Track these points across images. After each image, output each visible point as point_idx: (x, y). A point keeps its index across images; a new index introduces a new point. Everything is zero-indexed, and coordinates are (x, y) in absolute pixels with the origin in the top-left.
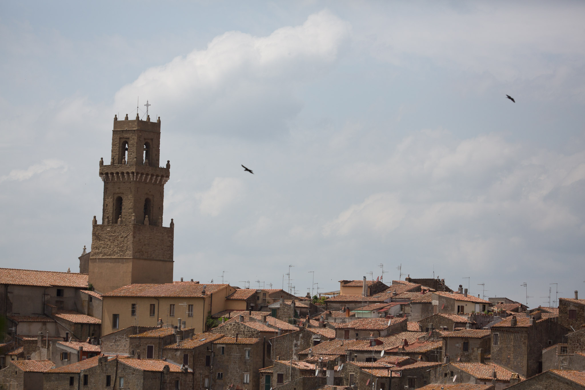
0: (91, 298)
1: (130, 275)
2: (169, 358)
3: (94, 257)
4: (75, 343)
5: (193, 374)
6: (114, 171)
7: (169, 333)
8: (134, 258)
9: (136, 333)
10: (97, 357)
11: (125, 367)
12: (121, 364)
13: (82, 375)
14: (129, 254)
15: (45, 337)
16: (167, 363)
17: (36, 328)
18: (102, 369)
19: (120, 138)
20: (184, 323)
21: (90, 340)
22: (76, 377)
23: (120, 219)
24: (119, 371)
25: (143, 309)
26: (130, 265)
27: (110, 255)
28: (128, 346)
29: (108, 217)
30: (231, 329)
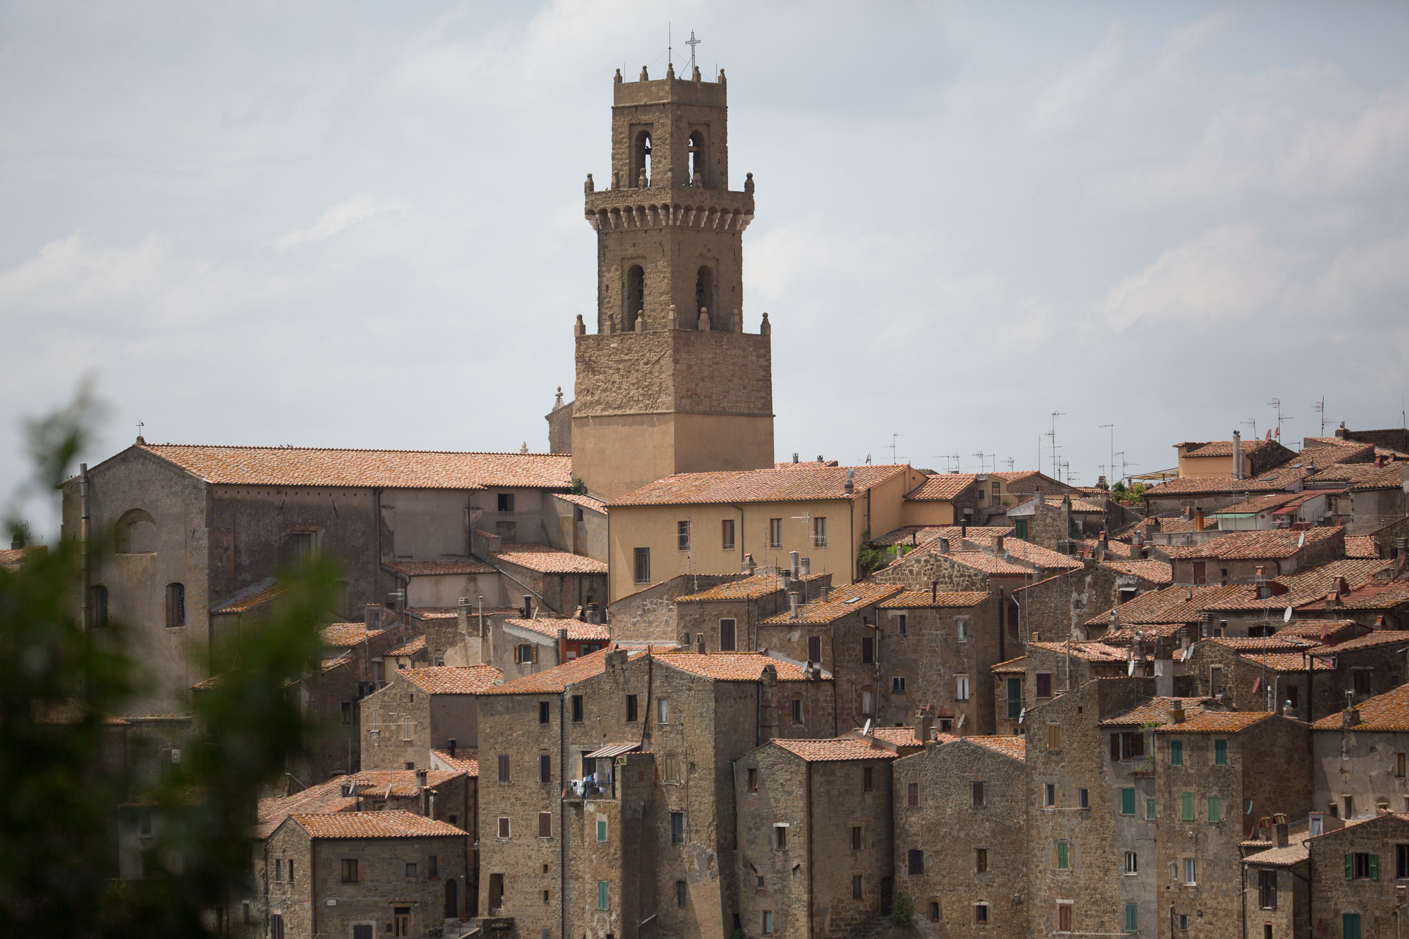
0: (579, 511)
1: (671, 452)
2: (775, 648)
3: (583, 414)
4: (547, 621)
5: (833, 683)
6: (621, 205)
7: (771, 588)
8: (679, 411)
9: (692, 592)
10: (601, 654)
11: (670, 674)
12: (660, 666)
13: (568, 696)
14: (666, 402)
15: (477, 610)
16: (769, 660)
17: (453, 590)
18: (616, 682)
19: (631, 125)
20: (807, 563)
21: (583, 613)
22: (555, 703)
23: (639, 319)
24: (656, 684)
25: (706, 532)
26: (670, 427)
27: (620, 407)
28: (674, 623)
29: (611, 317)
30: (919, 573)
